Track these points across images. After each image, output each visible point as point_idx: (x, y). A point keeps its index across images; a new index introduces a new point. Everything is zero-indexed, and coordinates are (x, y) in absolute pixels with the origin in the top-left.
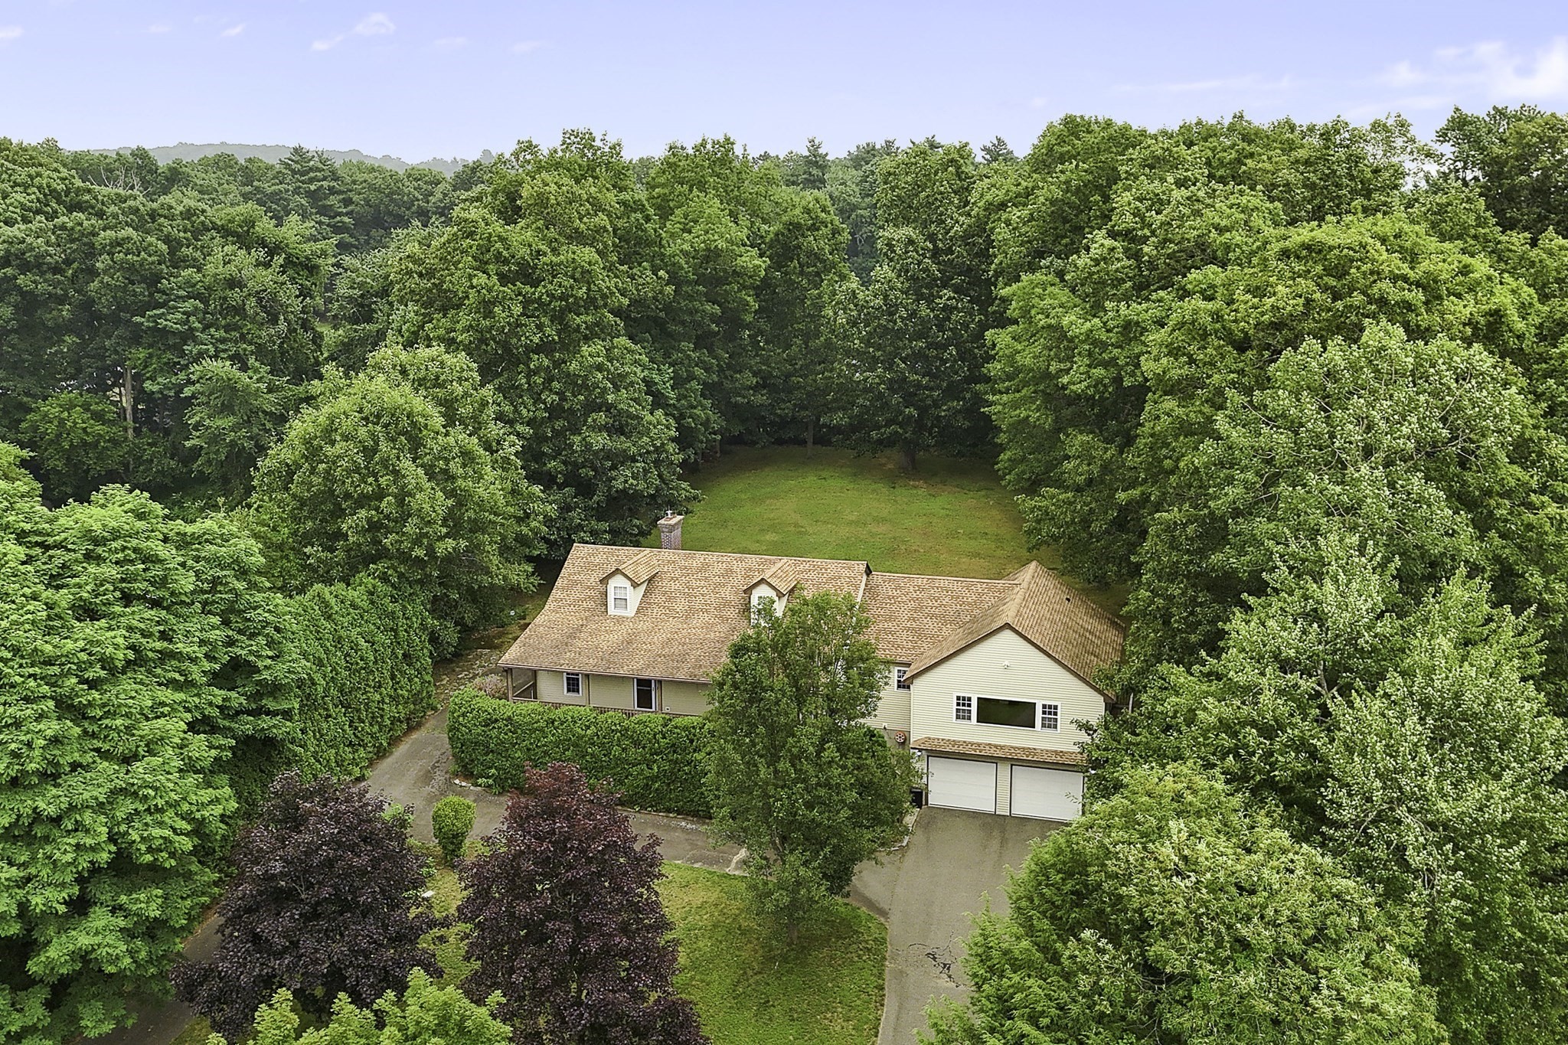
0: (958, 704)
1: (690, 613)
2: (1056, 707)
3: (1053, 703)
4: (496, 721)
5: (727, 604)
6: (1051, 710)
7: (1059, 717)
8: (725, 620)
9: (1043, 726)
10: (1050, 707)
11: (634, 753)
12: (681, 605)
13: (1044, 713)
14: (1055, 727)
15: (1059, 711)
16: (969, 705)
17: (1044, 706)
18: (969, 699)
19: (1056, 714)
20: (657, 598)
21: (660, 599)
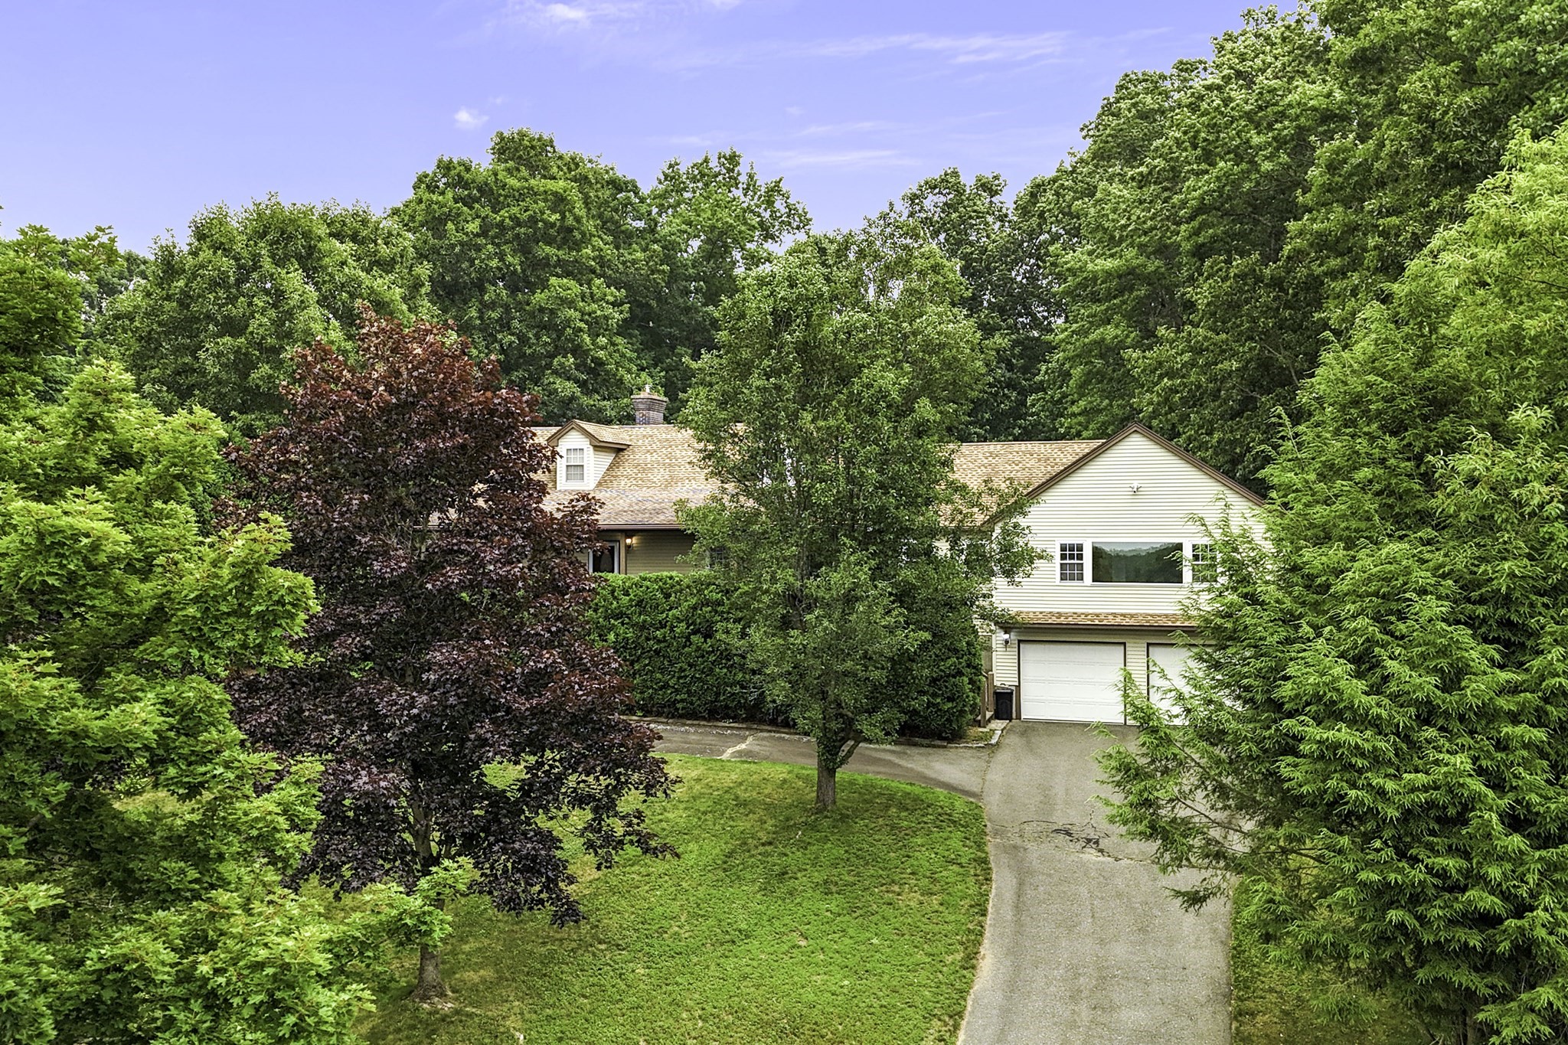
0: (1063, 557)
9: (1195, 578)
13: (1196, 558)
16: (1080, 557)
17: (1195, 548)
18: (1080, 548)
20: (627, 469)
21: (630, 471)
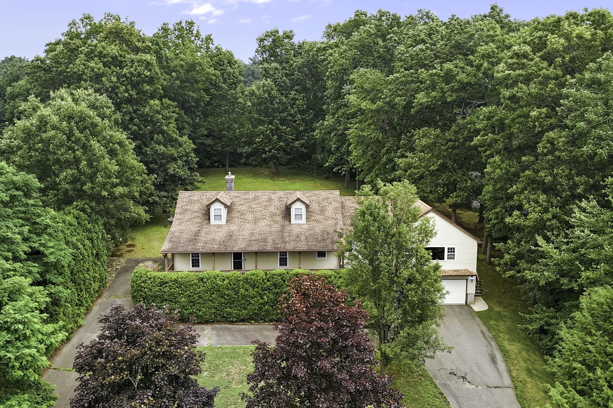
1: (256, 221)
2: (454, 249)
3: (452, 247)
4: (166, 283)
5: (274, 215)
6: (452, 250)
7: (455, 253)
8: (276, 222)
9: (448, 258)
10: (451, 248)
11: (252, 292)
12: (250, 217)
13: (448, 252)
14: (454, 258)
15: (456, 250)
17: (449, 249)
19: (454, 252)
20: (235, 214)
21: (237, 215)
